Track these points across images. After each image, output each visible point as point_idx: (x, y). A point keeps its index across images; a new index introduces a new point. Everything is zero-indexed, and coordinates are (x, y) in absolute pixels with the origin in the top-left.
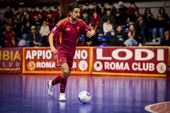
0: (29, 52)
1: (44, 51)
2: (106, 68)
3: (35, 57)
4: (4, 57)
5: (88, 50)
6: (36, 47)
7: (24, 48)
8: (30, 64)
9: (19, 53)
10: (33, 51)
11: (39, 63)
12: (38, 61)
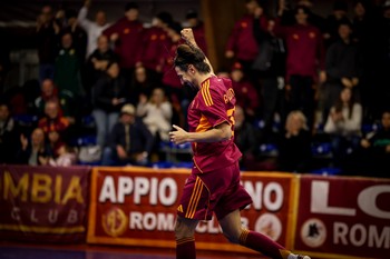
0: (109, 181)
1: (155, 181)
2: (336, 241)
3: (126, 196)
4: (35, 192)
5: (285, 184)
6: (129, 168)
7: (96, 169)
8: (111, 218)
9: (81, 182)
10: (122, 180)
11: (139, 215)
12: (135, 210)
